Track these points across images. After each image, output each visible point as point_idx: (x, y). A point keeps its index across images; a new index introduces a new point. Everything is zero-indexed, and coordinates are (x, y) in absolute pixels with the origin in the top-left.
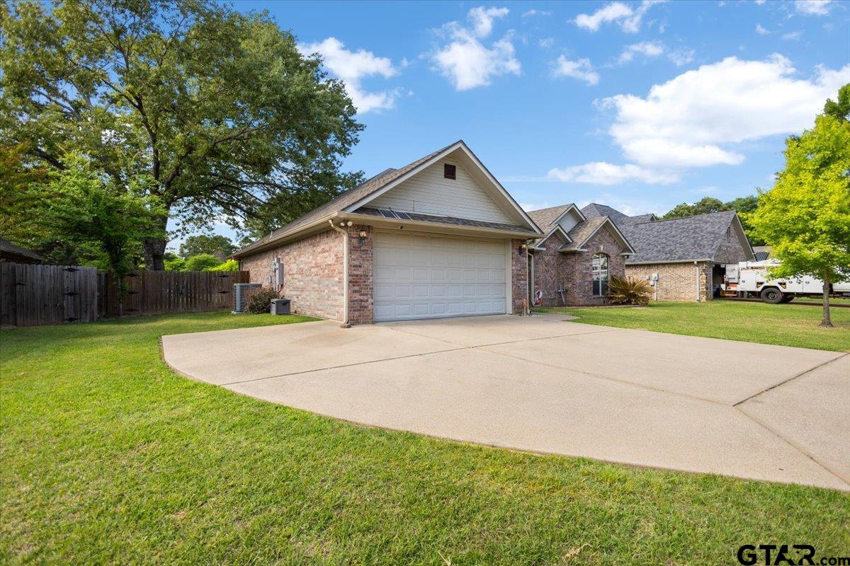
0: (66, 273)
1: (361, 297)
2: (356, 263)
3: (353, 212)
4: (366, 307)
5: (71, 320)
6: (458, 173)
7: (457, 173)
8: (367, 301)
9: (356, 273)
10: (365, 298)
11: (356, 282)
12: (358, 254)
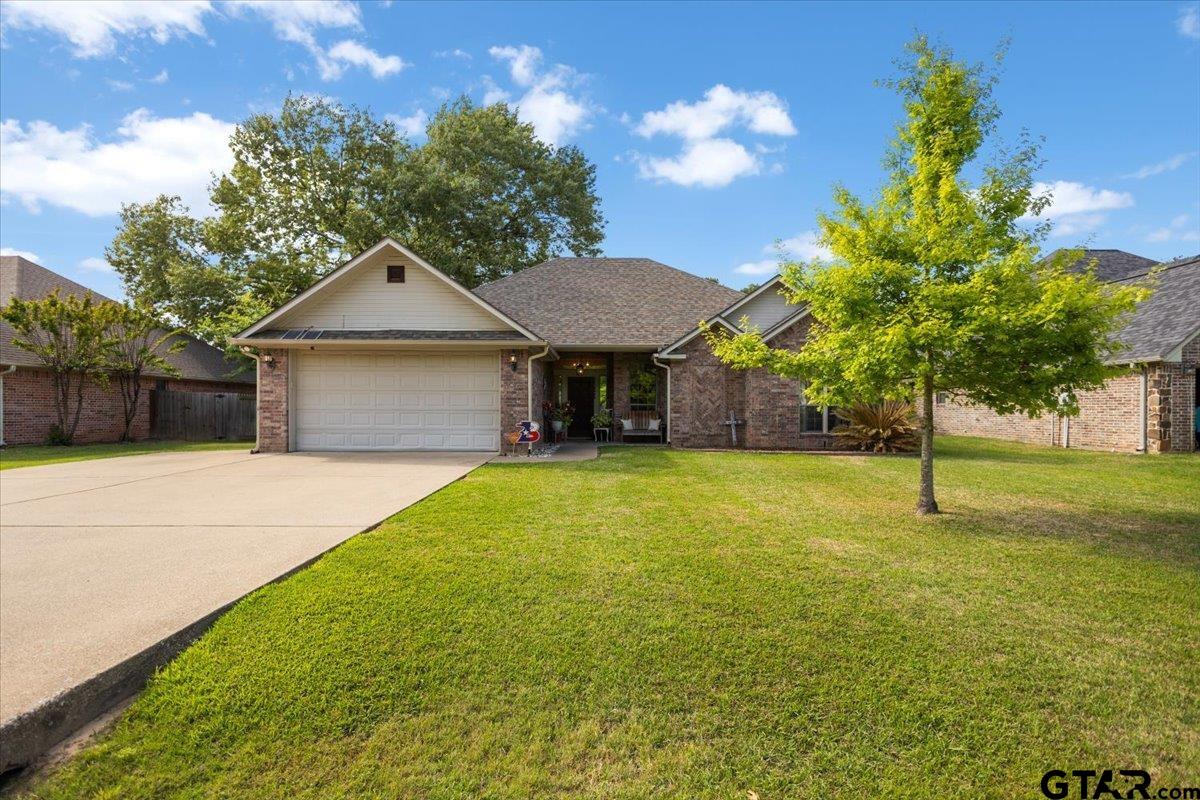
0: (217, 399)
1: (273, 424)
2: (268, 388)
3: (249, 337)
4: (278, 434)
5: (220, 438)
6: (408, 274)
7: (406, 274)
8: (280, 428)
9: (267, 399)
10: (277, 425)
11: (267, 408)
12: (270, 379)
